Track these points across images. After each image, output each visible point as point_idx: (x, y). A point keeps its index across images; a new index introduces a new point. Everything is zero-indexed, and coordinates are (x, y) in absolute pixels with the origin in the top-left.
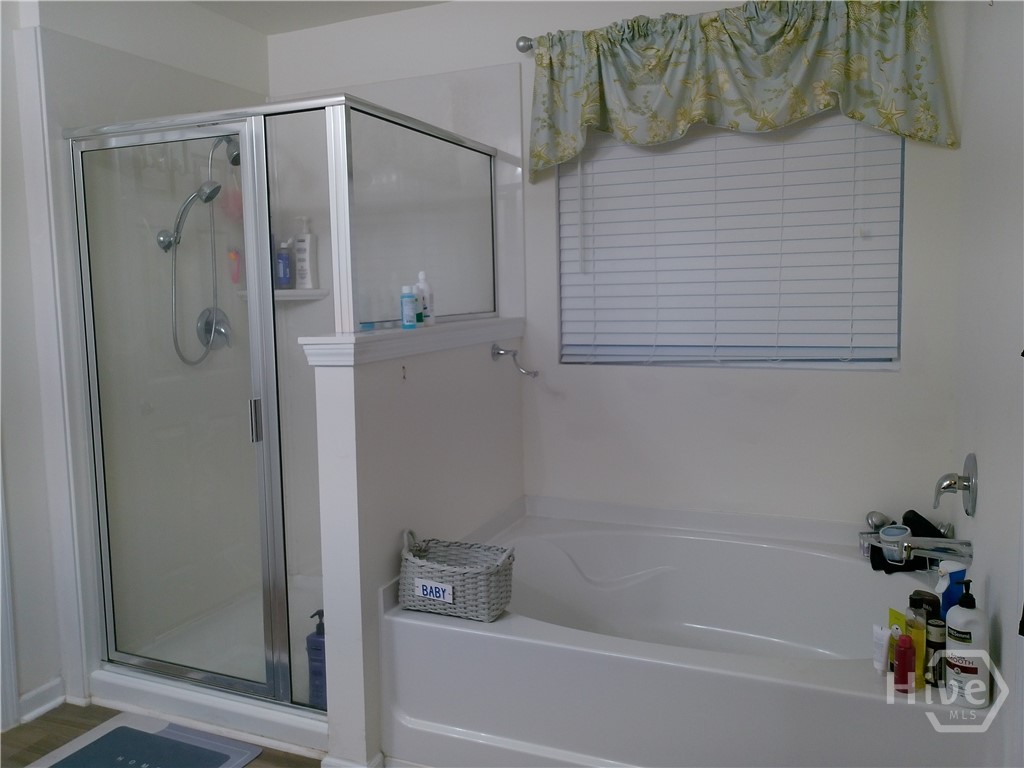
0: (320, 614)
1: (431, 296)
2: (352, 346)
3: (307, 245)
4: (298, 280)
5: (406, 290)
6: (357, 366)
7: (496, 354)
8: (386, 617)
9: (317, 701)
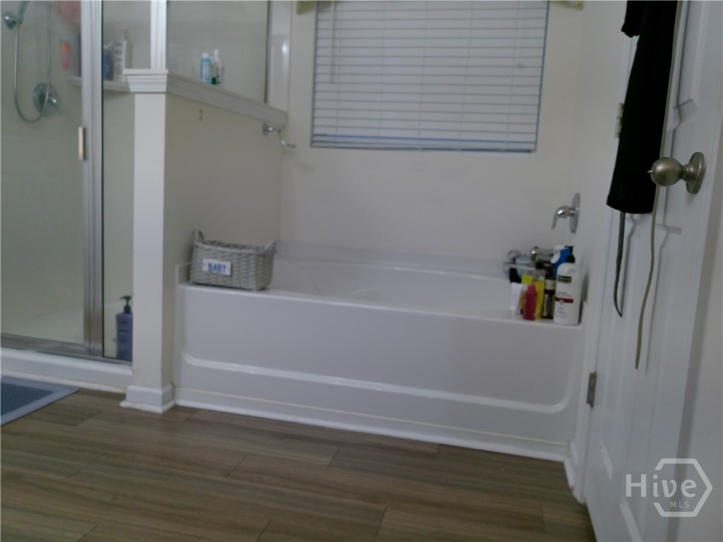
0: (128, 298)
1: (223, 69)
2: (166, 77)
3: (124, 48)
4: (115, 75)
5: (205, 56)
6: (168, 93)
7: (266, 130)
8: (181, 287)
9: (124, 355)
